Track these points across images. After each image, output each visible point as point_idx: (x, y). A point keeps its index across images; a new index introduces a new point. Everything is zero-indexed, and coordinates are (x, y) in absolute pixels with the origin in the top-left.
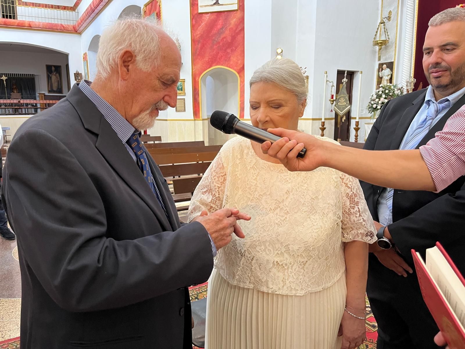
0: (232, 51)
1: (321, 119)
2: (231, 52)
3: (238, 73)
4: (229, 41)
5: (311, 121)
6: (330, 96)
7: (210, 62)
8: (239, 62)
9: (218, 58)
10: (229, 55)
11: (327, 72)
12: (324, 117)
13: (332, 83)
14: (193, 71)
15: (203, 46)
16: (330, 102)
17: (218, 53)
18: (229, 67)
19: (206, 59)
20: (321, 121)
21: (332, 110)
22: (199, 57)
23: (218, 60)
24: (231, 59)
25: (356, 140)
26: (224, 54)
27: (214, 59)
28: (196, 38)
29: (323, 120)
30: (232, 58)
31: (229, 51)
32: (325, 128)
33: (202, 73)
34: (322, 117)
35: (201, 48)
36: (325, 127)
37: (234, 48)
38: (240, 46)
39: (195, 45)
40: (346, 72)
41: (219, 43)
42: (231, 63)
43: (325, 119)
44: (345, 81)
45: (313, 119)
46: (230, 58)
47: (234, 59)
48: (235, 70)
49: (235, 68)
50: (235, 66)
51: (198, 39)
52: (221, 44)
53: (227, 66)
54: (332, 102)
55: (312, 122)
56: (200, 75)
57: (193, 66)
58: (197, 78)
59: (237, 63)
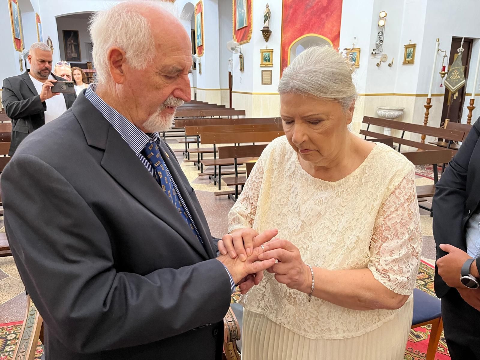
0: (327, 16)
1: (427, 95)
2: (325, 18)
3: (333, 41)
4: (325, 5)
5: (415, 97)
6: (441, 68)
7: (302, 30)
8: (334, 29)
9: (310, 25)
10: (323, 21)
11: (439, 39)
12: (431, 93)
13: (445, 52)
14: (283, 39)
15: (295, 11)
16: (440, 75)
17: (312, 19)
18: (322, 35)
19: (298, 26)
20: (427, 97)
21: (441, 85)
22: (290, 24)
23: (311, 27)
24: (325, 25)
25: (469, 122)
26: (318, 20)
27: (306, 26)
28: (288, 3)
29: (429, 97)
30: (326, 25)
31: (323, 16)
32: (431, 106)
33: (292, 42)
34: (428, 93)
35: (293, 14)
36: (431, 104)
37: (329, 13)
38: (336, 11)
39: (286, 11)
40: (463, 40)
41: (313, 7)
42: (326, 30)
43: (432, 95)
44: (461, 50)
45: (417, 95)
46: (324, 25)
47: (328, 26)
48: (329, 38)
49: (329, 36)
50: (330, 34)
51: (290, 4)
52: (315, 9)
53: (320, 34)
54: (443, 75)
55: (416, 98)
56: (289, 45)
57: (283, 34)
58: (286, 49)
59: (332, 30)
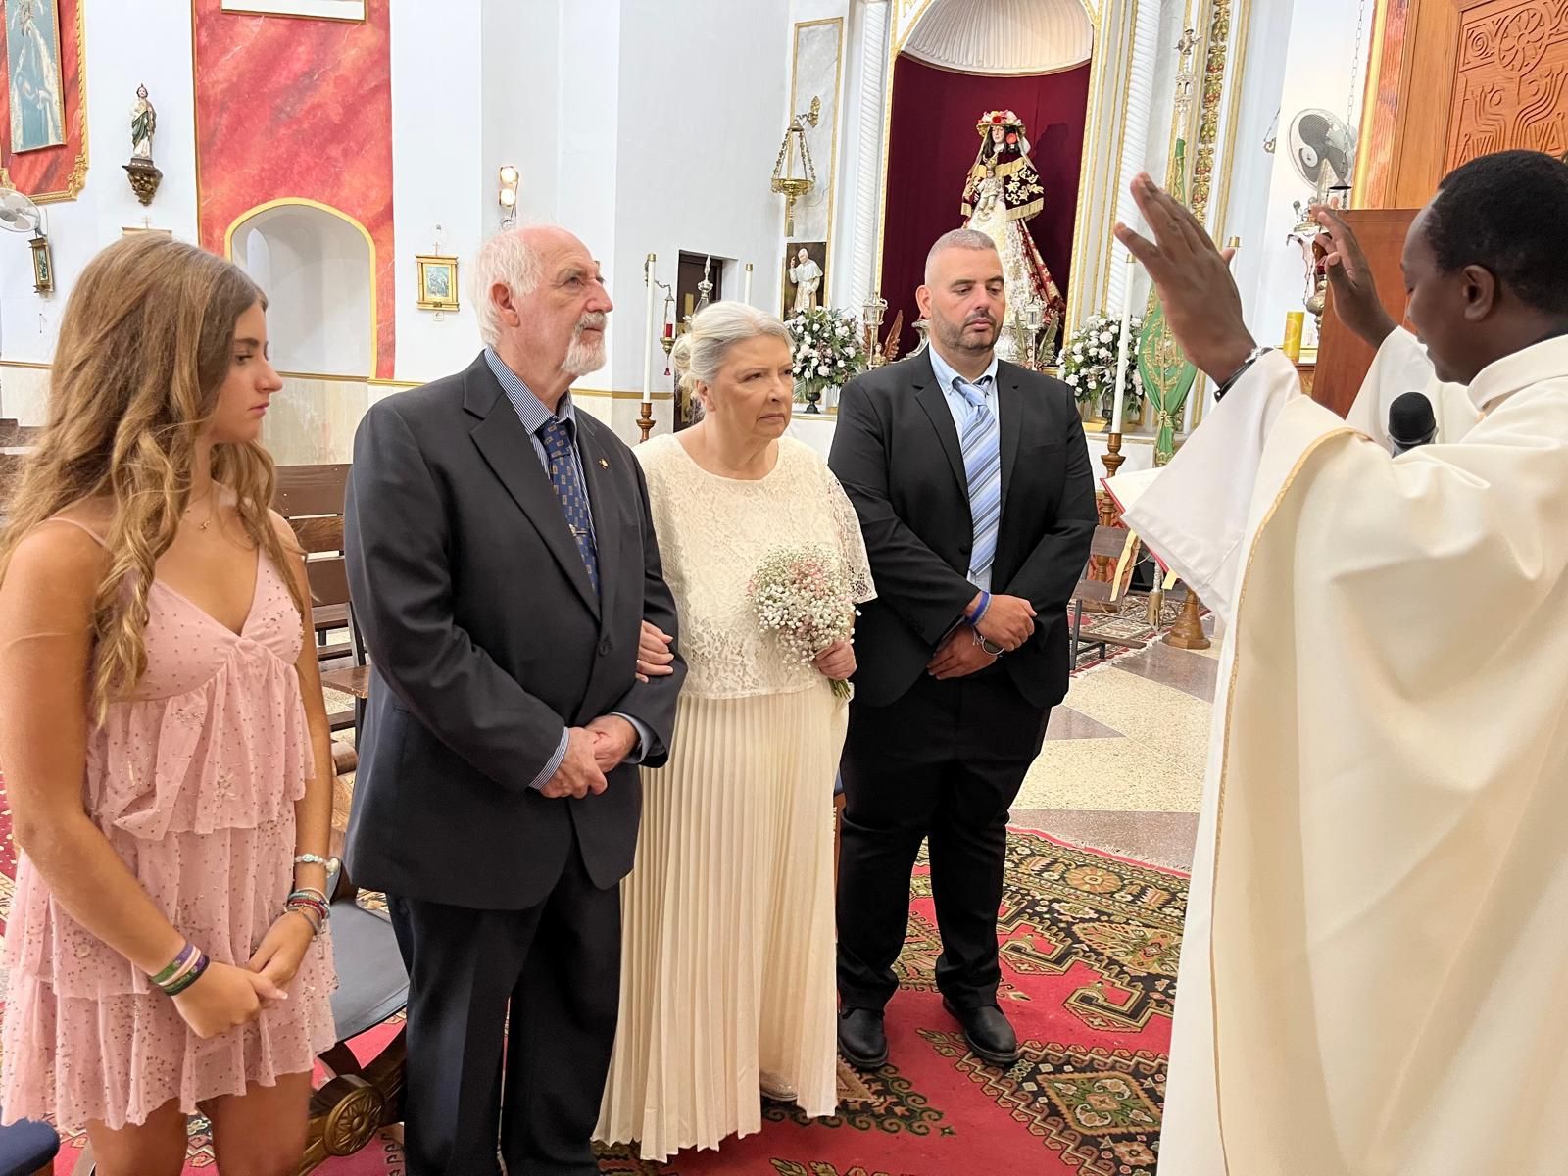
0: (345, 153)
1: (640, 395)
2: (341, 159)
3: (370, 230)
4: (336, 119)
5: (610, 399)
6: (663, 329)
7: (267, 183)
8: (374, 194)
9: (295, 172)
10: (335, 166)
11: (654, 255)
12: (650, 389)
13: (667, 288)
14: (202, 204)
15: (238, 122)
16: (663, 346)
17: (297, 154)
18: (337, 206)
19: (252, 169)
20: (640, 400)
21: (668, 370)
22: (224, 161)
23: (296, 178)
24: (342, 179)
26: (317, 160)
27: (281, 172)
28: (211, 92)
29: (646, 400)
30: (346, 177)
31: (335, 151)
32: (653, 423)
33: (234, 217)
34: (643, 389)
35: (233, 129)
36: (651, 418)
37: (351, 144)
38: (373, 142)
39: (208, 116)
40: (708, 262)
41: (299, 121)
42: (345, 193)
43: (653, 396)
44: (705, 287)
45: (616, 395)
46: (338, 176)
47: (353, 181)
48: (359, 219)
49: (359, 212)
50: (359, 205)
51: (219, 97)
52: (305, 126)
53: (330, 203)
54: (668, 347)
55: (613, 402)
56: (228, 224)
57: (200, 187)
58: (217, 233)
59: (365, 197)
